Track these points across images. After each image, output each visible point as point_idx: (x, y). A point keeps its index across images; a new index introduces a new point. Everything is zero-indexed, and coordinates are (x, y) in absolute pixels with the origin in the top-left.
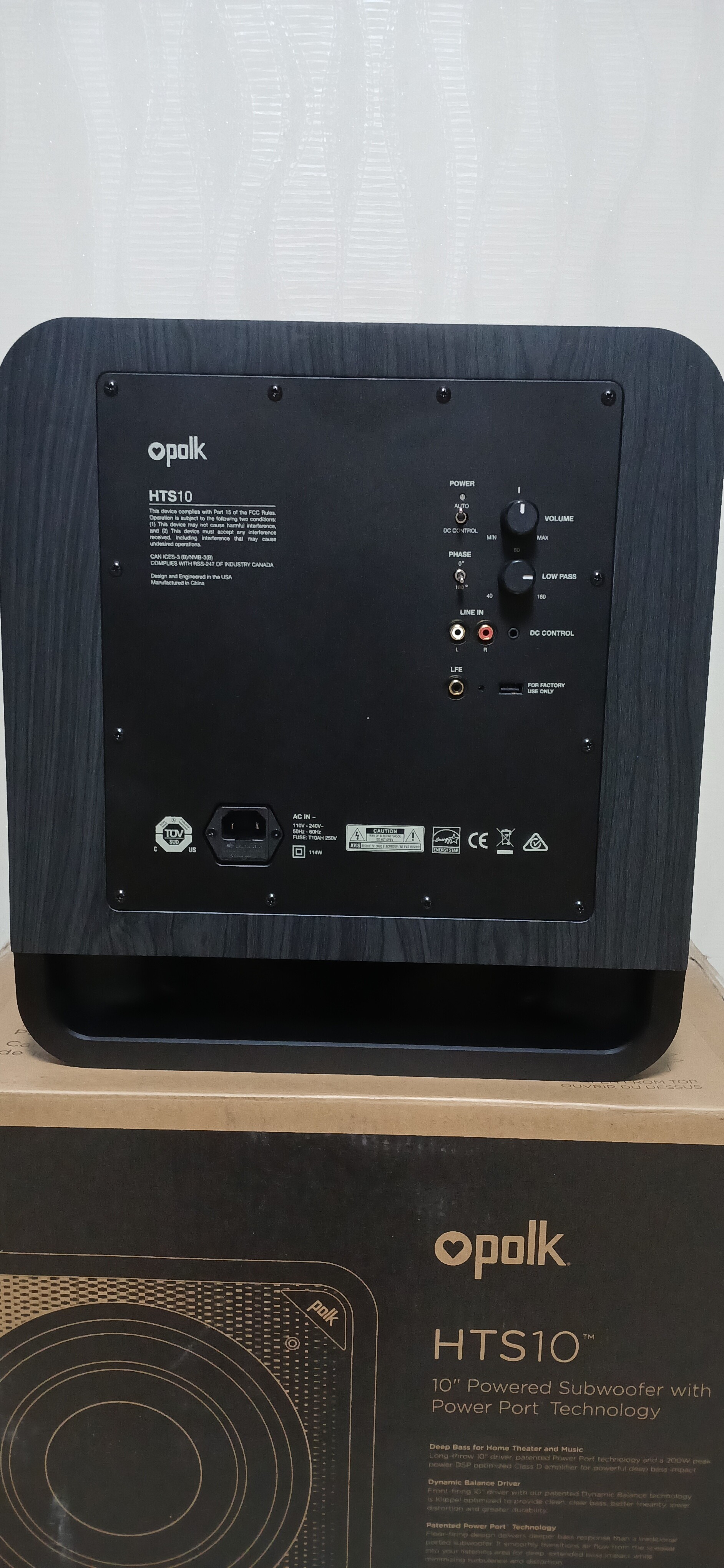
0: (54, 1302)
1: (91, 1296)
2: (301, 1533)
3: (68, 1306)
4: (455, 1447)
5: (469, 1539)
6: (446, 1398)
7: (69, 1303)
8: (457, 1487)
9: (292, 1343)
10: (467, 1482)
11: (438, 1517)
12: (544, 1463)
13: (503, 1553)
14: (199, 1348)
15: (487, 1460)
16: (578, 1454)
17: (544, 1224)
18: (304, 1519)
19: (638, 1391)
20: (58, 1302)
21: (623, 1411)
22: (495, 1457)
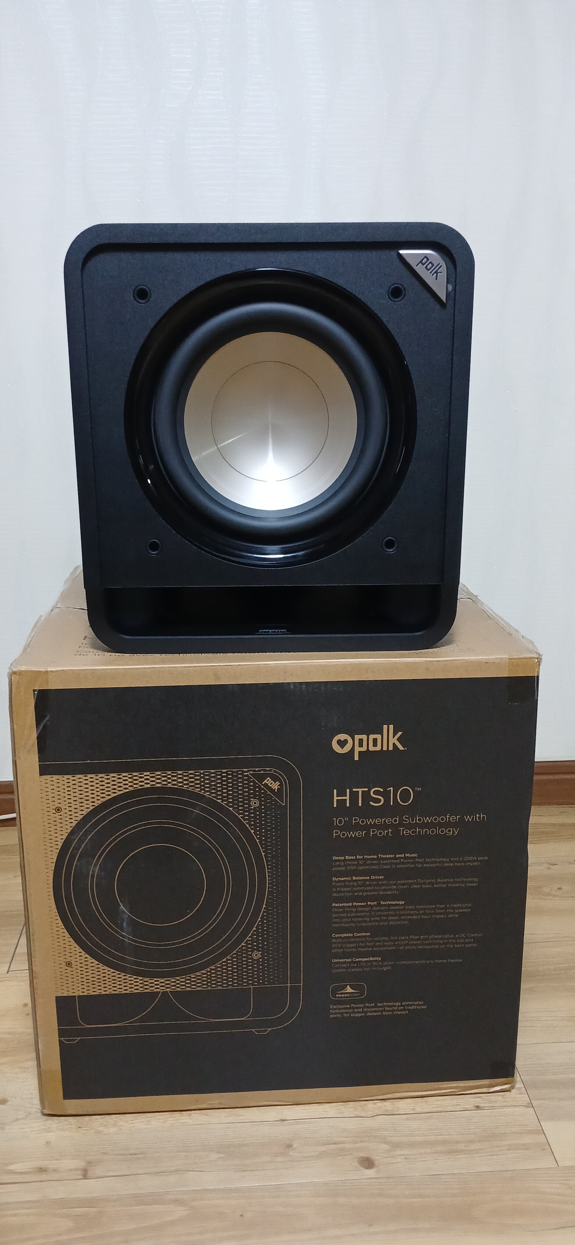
0: (119, 789)
1: (141, 784)
2: (263, 915)
3: (128, 790)
4: (347, 857)
5: (357, 912)
6: (341, 829)
7: (128, 788)
8: (349, 881)
9: (255, 803)
10: (354, 878)
11: (338, 900)
12: (396, 864)
13: (376, 918)
14: (203, 809)
15: (365, 864)
16: (414, 858)
17: (391, 727)
18: (264, 906)
19: (446, 818)
20: (121, 789)
21: (438, 831)
22: (369, 862)
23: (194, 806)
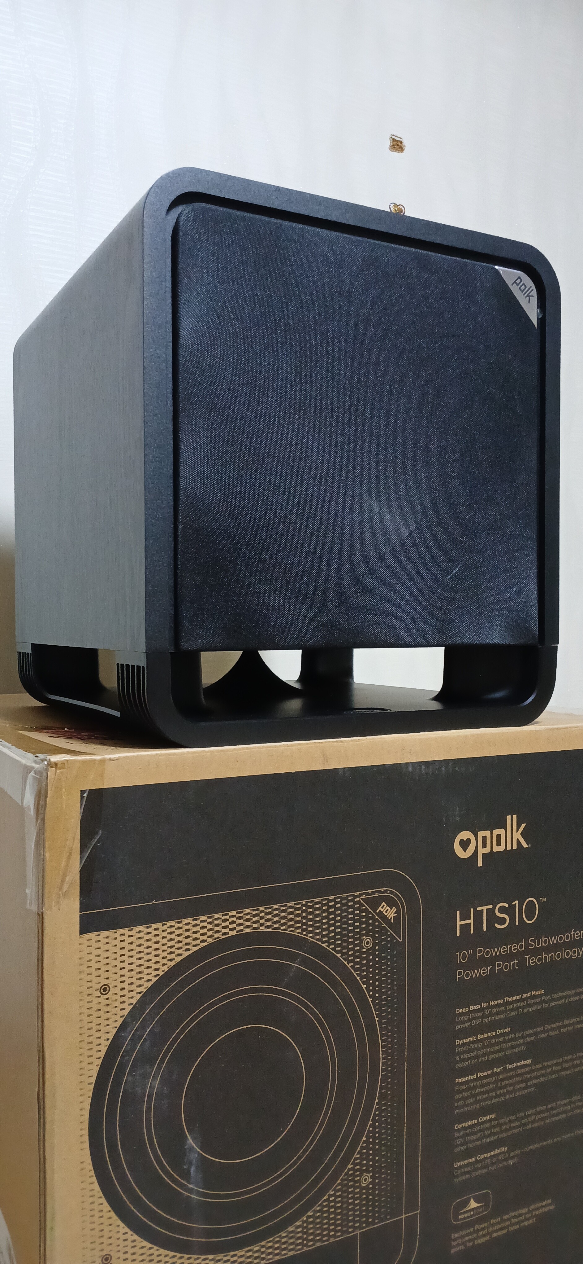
0: (194, 943)
1: (224, 931)
2: (375, 1115)
3: (205, 944)
4: (472, 1008)
5: (483, 1086)
6: (465, 967)
7: (206, 941)
8: (473, 1042)
9: (367, 942)
10: (479, 1037)
11: (464, 1072)
12: (523, 1008)
13: (502, 1091)
14: (305, 962)
15: (491, 1014)
16: (541, 995)
17: (515, 816)
18: (377, 1101)
19: (571, 935)
20: (198, 942)
21: (563, 954)
22: (494, 1010)
23: (292, 957)
